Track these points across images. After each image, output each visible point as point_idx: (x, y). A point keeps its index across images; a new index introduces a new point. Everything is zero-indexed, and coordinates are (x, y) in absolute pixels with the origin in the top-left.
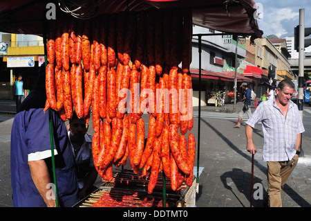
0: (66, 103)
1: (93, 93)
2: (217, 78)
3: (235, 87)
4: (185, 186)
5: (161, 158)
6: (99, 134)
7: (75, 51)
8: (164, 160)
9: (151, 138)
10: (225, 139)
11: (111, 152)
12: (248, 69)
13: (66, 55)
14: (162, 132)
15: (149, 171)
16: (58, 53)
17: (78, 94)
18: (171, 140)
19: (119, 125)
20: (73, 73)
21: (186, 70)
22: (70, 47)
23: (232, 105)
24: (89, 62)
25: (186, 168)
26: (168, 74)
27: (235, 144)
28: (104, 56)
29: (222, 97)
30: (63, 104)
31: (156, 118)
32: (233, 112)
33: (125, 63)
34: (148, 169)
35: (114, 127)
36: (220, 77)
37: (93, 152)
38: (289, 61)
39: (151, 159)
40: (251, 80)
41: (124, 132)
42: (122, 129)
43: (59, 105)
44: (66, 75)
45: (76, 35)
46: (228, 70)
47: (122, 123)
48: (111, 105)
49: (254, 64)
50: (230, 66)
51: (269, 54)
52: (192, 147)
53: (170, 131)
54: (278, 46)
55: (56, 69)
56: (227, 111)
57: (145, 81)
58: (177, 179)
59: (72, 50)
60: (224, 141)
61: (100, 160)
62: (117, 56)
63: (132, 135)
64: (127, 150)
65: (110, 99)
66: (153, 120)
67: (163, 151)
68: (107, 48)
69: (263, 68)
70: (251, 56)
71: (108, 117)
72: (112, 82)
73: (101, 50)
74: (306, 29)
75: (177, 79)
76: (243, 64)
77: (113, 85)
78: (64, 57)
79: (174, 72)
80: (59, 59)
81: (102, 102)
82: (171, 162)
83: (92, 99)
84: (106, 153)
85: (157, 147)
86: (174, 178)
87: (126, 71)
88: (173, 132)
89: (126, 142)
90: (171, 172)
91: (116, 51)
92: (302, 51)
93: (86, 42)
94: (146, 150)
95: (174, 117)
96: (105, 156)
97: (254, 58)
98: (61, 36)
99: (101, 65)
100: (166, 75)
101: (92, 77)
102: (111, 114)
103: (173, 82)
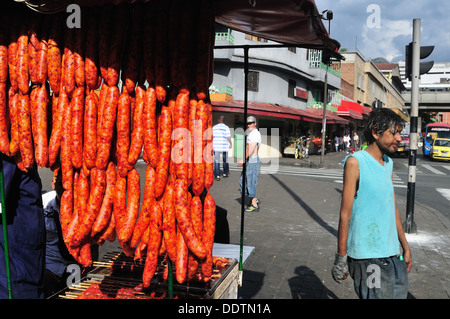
0: (22, 143)
1: (63, 129)
2: (298, 118)
3: (324, 130)
4: (219, 275)
5: (162, 232)
6: (72, 193)
7: (37, 63)
8: (166, 234)
9: (148, 200)
10: (304, 206)
11: (86, 222)
12: (344, 106)
13: (23, 70)
14: (164, 191)
15: (144, 252)
16: (13, 68)
17: (39, 130)
18: (177, 203)
19: (99, 179)
20: (33, 98)
21: (202, 95)
22: (30, 58)
23: (319, 157)
24: (59, 81)
25: (199, 249)
26: (175, 100)
27: (319, 213)
28: (80, 72)
29: (305, 145)
30: (18, 145)
31: (155, 169)
32: (320, 167)
33: (109, 83)
34: (143, 248)
35: (93, 182)
36: (302, 116)
37: (61, 220)
38: (403, 95)
39: (147, 234)
40: (347, 122)
41: (108, 190)
42: (104, 185)
43: (12, 147)
44: (23, 101)
45: (39, 39)
46: (314, 106)
47: (104, 176)
48: (88, 147)
49: (352, 98)
50: (317, 100)
51: (374, 85)
52: (209, 216)
53: (175, 190)
54: (388, 73)
55: (10, 92)
56: (311, 166)
57: (140, 112)
58: (186, 266)
59: (33, 62)
60: (302, 209)
61: (71, 233)
62: (99, 73)
63: (120, 195)
64: (113, 218)
65: (87, 138)
66: (151, 172)
67: (165, 221)
68: (84, 60)
69: (366, 105)
70: (348, 86)
71: (85, 167)
72: (90, 113)
73: (75, 63)
74: (422, 48)
75: (188, 108)
76: (337, 99)
77: (92, 116)
78: (20, 73)
79: (183, 98)
80: (13, 76)
81: (76, 143)
82: (177, 238)
83: (61, 139)
84: (80, 223)
85: (156, 215)
86: (181, 264)
87: (112, 95)
88: (180, 191)
89: (111, 206)
90: (177, 254)
91: (98, 64)
92: (415, 80)
93: (54, 50)
94: (140, 219)
95: (181, 167)
96: (77, 227)
97: (353, 91)
98: (16, 41)
99: (76, 85)
100: (172, 103)
101: (62, 105)
102: (88, 161)
103: (181, 113)
